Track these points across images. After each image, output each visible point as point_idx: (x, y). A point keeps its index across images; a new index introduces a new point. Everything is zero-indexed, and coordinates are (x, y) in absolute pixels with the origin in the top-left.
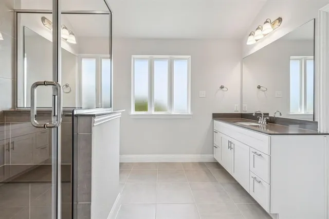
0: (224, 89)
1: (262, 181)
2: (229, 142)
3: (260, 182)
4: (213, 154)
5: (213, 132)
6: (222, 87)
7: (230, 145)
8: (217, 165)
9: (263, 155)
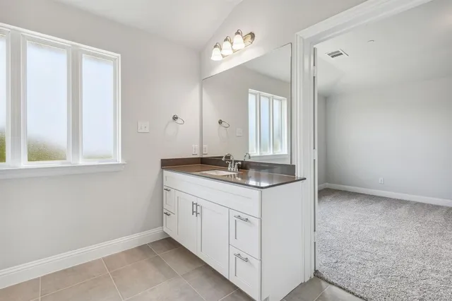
0: (178, 121)
1: (249, 257)
2: (193, 204)
3: (246, 260)
4: (162, 225)
5: (161, 190)
6: (175, 118)
7: (196, 210)
8: (170, 243)
9: (250, 218)
